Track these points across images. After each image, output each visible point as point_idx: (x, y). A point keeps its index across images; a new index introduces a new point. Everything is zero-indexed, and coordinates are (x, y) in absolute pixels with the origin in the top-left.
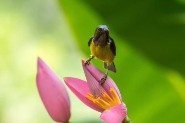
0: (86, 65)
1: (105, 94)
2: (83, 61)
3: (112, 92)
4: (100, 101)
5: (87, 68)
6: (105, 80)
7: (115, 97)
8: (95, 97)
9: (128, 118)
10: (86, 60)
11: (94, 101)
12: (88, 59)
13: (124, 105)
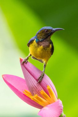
0: (24, 63)
1: (42, 92)
2: (21, 60)
3: (49, 89)
4: (37, 98)
5: (24, 66)
6: (42, 78)
7: (52, 94)
8: (33, 95)
9: (63, 114)
10: (24, 59)
11: (31, 97)
12: (26, 58)
13: (61, 102)
